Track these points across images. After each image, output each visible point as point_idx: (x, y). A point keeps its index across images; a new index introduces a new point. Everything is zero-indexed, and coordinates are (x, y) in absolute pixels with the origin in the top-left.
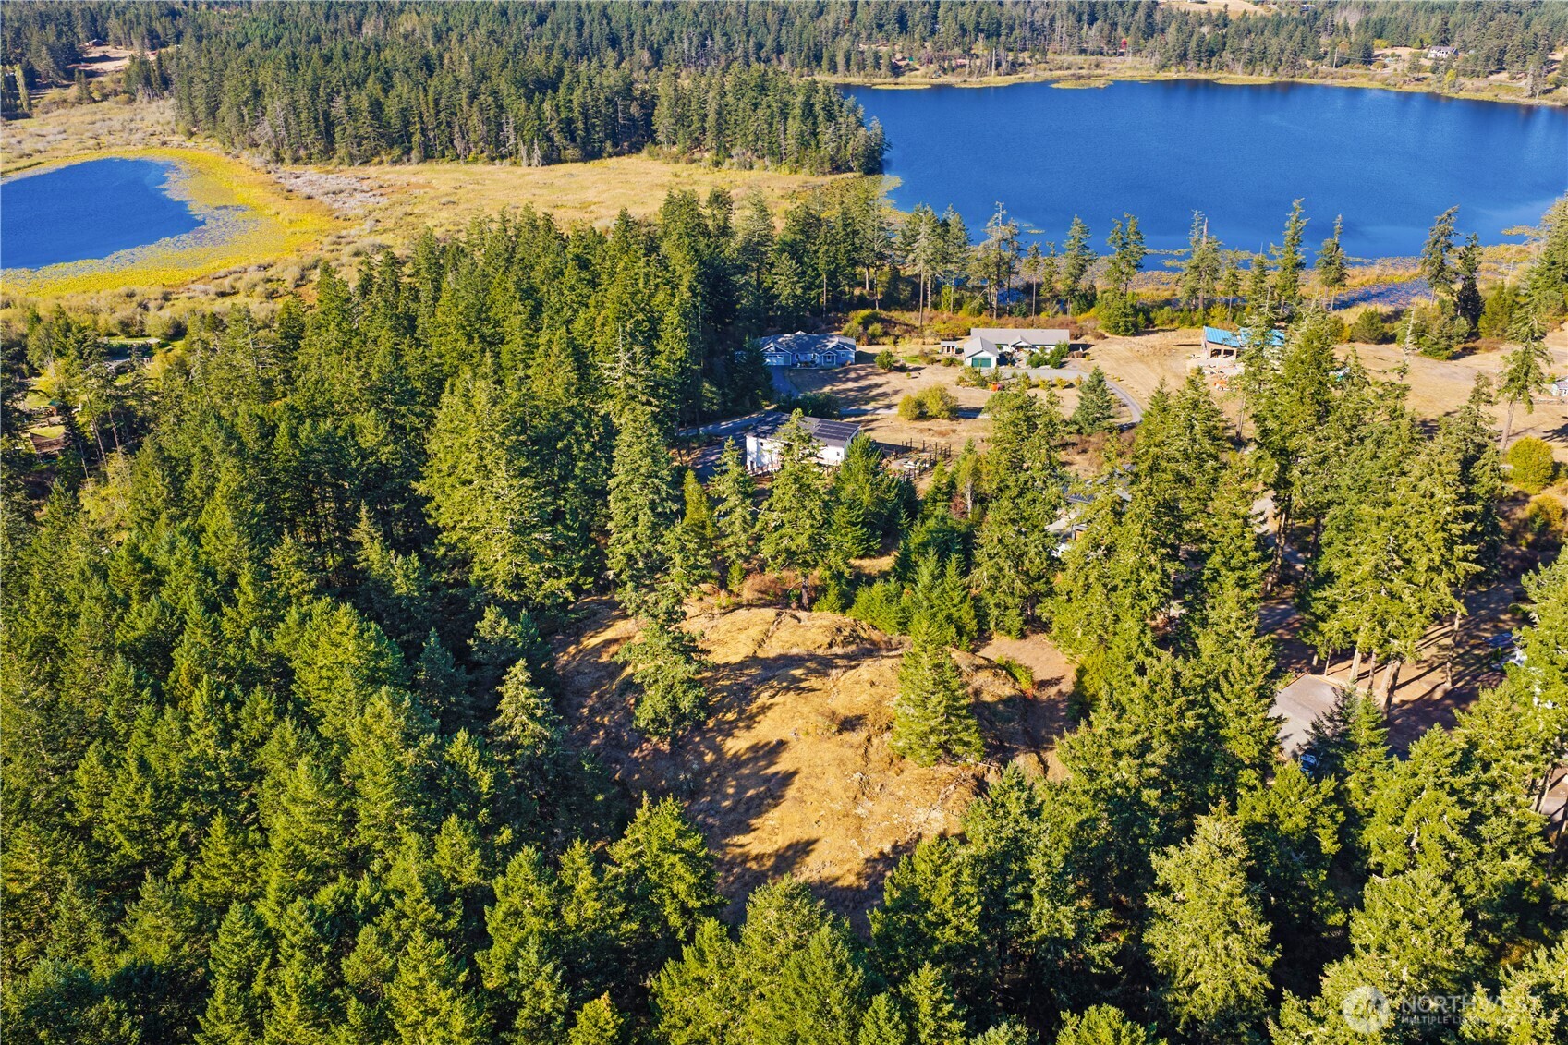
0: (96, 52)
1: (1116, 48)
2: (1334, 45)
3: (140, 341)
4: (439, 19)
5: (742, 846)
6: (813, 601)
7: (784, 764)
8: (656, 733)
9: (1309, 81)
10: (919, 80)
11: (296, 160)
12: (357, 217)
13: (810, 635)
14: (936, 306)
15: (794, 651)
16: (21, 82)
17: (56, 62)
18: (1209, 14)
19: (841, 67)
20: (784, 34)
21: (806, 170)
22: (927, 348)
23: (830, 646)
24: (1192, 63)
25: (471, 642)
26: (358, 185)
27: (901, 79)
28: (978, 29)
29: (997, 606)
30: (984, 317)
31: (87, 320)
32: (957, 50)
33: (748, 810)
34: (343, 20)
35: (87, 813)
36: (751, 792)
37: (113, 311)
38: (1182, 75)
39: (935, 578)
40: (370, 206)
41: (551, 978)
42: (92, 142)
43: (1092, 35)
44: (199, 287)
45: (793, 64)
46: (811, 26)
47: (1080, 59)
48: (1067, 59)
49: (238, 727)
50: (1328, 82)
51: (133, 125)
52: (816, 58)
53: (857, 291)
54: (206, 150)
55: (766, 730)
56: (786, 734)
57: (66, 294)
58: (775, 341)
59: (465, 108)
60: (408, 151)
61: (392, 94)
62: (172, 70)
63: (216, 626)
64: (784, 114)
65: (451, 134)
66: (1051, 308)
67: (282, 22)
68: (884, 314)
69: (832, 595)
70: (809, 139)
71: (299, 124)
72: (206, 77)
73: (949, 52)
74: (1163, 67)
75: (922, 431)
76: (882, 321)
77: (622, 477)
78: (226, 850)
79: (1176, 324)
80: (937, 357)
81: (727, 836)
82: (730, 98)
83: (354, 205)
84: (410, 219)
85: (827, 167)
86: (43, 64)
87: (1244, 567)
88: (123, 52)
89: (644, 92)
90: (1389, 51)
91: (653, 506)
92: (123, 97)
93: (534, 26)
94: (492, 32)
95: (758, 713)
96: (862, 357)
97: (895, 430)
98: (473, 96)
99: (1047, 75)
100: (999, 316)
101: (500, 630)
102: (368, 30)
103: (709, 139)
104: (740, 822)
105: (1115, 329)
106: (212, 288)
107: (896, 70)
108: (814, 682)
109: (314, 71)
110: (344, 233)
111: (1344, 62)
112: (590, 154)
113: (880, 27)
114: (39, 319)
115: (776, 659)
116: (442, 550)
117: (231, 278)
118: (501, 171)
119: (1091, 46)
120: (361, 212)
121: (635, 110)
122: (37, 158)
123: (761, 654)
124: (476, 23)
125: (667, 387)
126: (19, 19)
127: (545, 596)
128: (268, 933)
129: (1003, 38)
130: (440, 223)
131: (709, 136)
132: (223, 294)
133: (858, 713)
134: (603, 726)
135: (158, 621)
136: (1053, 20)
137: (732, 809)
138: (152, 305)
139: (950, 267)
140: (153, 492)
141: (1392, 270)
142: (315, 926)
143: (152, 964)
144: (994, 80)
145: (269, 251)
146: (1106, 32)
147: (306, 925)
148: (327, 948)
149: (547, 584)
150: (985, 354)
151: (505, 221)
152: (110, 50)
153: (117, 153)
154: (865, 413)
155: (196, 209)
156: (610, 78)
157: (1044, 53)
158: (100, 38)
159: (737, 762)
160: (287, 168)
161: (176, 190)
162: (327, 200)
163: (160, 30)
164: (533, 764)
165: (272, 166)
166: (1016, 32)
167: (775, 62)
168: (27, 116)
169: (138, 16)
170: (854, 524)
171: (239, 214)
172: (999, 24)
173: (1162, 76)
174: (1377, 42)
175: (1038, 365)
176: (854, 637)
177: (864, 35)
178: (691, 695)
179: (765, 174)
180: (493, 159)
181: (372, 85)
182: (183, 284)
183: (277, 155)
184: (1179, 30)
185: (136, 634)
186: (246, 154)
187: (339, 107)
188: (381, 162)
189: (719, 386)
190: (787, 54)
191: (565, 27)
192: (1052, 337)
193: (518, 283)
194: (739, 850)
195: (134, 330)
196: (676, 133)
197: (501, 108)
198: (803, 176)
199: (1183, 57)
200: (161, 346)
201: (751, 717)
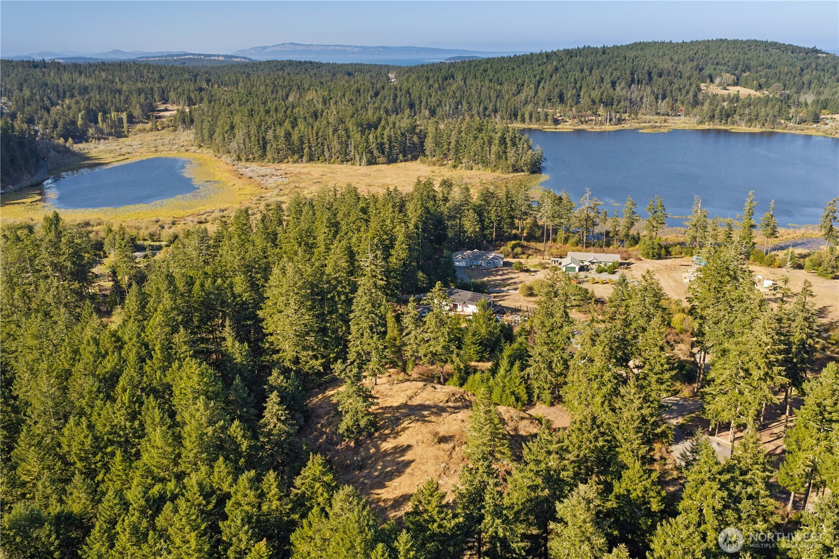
0: (162, 107)
1: (674, 111)
2: (797, 112)
3: (158, 243)
4: (326, 94)
5: (378, 494)
6: (446, 380)
7: (408, 456)
8: (348, 437)
9: (782, 131)
10: (568, 127)
11: (247, 160)
12: (272, 188)
13: (438, 396)
14: (554, 241)
15: (427, 403)
16: (125, 120)
17: (143, 111)
18: (729, 95)
19: (527, 120)
20: (498, 103)
21: (500, 171)
22: (544, 261)
23: (447, 401)
24: (717, 121)
25: (266, 387)
26: (275, 173)
27: (558, 126)
28: (601, 101)
29: (538, 388)
30: (579, 247)
31: (134, 233)
32: (589, 112)
33: (385, 477)
34: (280, 93)
35: (66, 449)
36: (389, 469)
37: (147, 228)
38: (711, 127)
39: (507, 371)
40: (279, 183)
41: (247, 532)
42: (154, 149)
43: (663, 105)
44: (190, 218)
45: (502, 118)
46: (513, 99)
47: (656, 117)
48: (648, 117)
49: (140, 414)
50: (793, 132)
51: (174, 142)
52: (514, 115)
53: (514, 232)
54: (206, 154)
55: (403, 440)
56: (412, 442)
57: (128, 220)
58: (462, 254)
59: (331, 136)
60: (302, 157)
61: (296, 129)
62: (196, 115)
63: (141, 368)
64: (490, 143)
65: (323, 149)
66: (616, 244)
67: (250, 94)
68: (525, 243)
69: (455, 379)
70: (502, 155)
71: (250, 142)
72: (210, 119)
73: (584, 113)
74: (701, 122)
75: (529, 302)
76: (522, 246)
77: (358, 313)
78: (121, 467)
79: (683, 255)
80: (547, 266)
81: (372, 489)
82: (463, 134)
83: (271, 182)
84: (297, 189)
85: (511, 169)
86: (137, 112)
87: (662, 373)
88: (175, 107)
89: (421, 130)
90: (829, 116)
91: (371, 328)
92: (172, 128)
93: (372, 98)
94: (351, 100)
95: (401, 431)
96: (507, 264)
97: (515, 301)
98: (335, 131)
99: (637, 125)
100: (587, 247)
101: (279, 381)
102: (291, 99)
103: (451, 154)
104: (380, 483)
105: (647, 255)
106: (196, 220)
107: (556, 122)
108: (433, 418)
109: (260, 118)
110: (264, 195)
111: (802, 121)
112: (391, 160)
113: (550, 100)
114: (111, 231)
115: (416, 406)
116: (267, 345)
117: (206, 215)
118: (346, 168)
119: (662, 111)
120: (273, 185)
121: (415, 139)
122: (127, 156)
123: (409, 403)
124: (344, 96)
125: (395, 272)
126: (129, 91)
127: (310, 369)
128: (125, 504)
129: (614, 107)
130: (310, 192)
131: (452, 152)
132: (201, 223)
133: (451, 434)
134: (326, 433)
135: (117, 364)
136: (642, 98)
137: (378, 476)
138: (166, 226)
139: (562, 221)
140: (131, 308)
141: (811, 231)
142: (146, 500)
143: (72, 513)
144: (608, 127)
145: (227, 203)
146: (671, 104)
147: (141, 499)
148: (150, 512)
149: (311, 362)
150: (572, 265)
151: (335, 191)
152: (169, 106)
153: (164, 155)
154: (503, 292)
155: (196, 182)
156: (404, 123)
157: (636, 114)
158: (165, 100)
159: (386, 454)
160: (243, 163)
161: (187, 173)
162: (259, 179)
163: (193, 97)
164: (278, 444)
165: (236, 162)
166: (622, 104)
167: (493, 116)
168: (127, 137)
169: (184, 90)
170: (475, 344)
171: (216, 184)
172: (613, 99)
173: (700, 127)
174: (823, 111)
175: (601, 272)
176: (462, 398)
177: (541, 104)
178: (366, 419)
179: (478, 172)
180: (343, 162)
181: (287, 125)
182: (183, 217)
183: (239, 157)
184: (711, 104)
185: (106, 370)
186: (224, 156)
187: (270, 135)
188: (288, 162)
189: (428, 275)
190: (499, 113)
191: (388, 98)
192: (611, 257)
193: (329, 220)
194: (377, 496)
195: (155, 238)
196: (435, 151)
197: (349, 137)
198: (498, 173)
199: (712, 117)
200: (167, 246)
201: (397, 433)
